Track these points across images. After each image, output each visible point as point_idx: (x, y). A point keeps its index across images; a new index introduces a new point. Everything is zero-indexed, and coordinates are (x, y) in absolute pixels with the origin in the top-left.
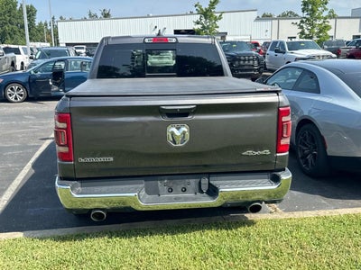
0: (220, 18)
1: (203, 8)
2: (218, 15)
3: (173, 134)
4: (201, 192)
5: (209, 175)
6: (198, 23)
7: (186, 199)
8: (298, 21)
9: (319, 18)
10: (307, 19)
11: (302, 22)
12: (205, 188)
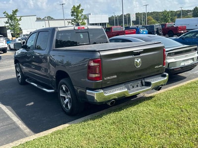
0: (20, 20)
1: (9, 14)
2: (19, 18)
3: (137, 62)
4: (143, 85)
5: (144, 78)
6: (7, 23)
7: (138, 90)
8: (71, 21)
9: (80, 19)
10: (75, 20)
11: (72, 21)
12: (144, 84)
